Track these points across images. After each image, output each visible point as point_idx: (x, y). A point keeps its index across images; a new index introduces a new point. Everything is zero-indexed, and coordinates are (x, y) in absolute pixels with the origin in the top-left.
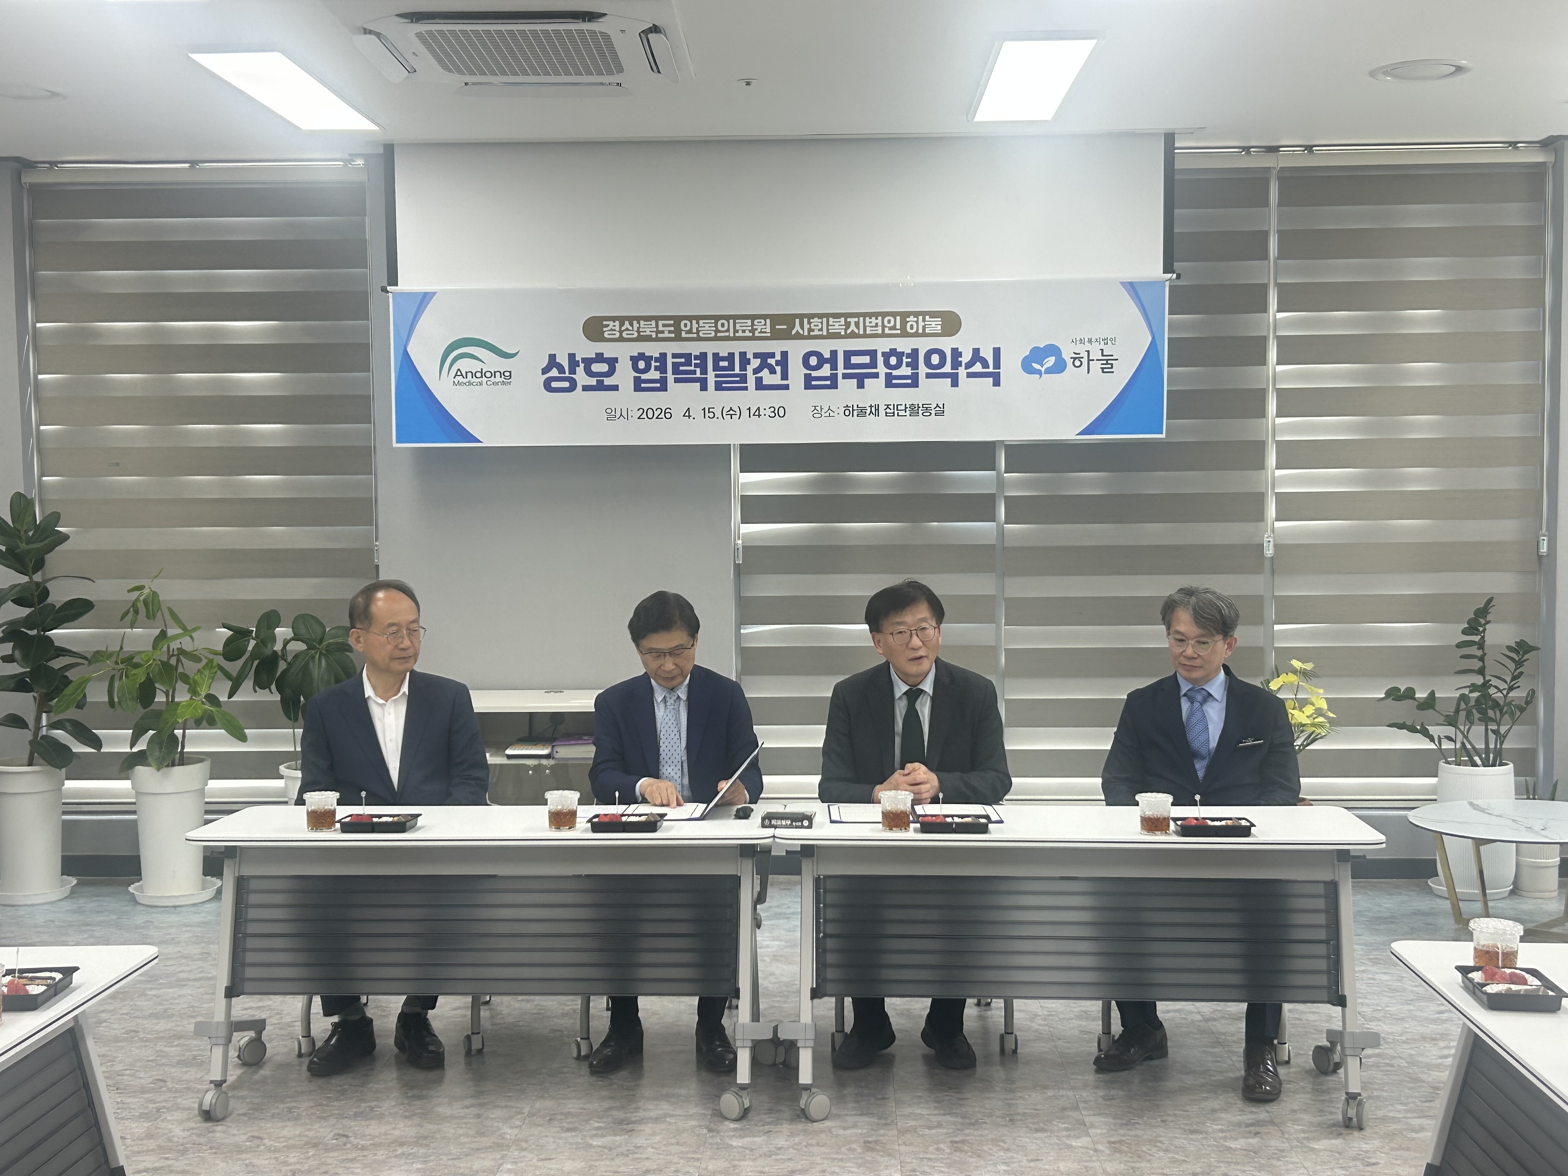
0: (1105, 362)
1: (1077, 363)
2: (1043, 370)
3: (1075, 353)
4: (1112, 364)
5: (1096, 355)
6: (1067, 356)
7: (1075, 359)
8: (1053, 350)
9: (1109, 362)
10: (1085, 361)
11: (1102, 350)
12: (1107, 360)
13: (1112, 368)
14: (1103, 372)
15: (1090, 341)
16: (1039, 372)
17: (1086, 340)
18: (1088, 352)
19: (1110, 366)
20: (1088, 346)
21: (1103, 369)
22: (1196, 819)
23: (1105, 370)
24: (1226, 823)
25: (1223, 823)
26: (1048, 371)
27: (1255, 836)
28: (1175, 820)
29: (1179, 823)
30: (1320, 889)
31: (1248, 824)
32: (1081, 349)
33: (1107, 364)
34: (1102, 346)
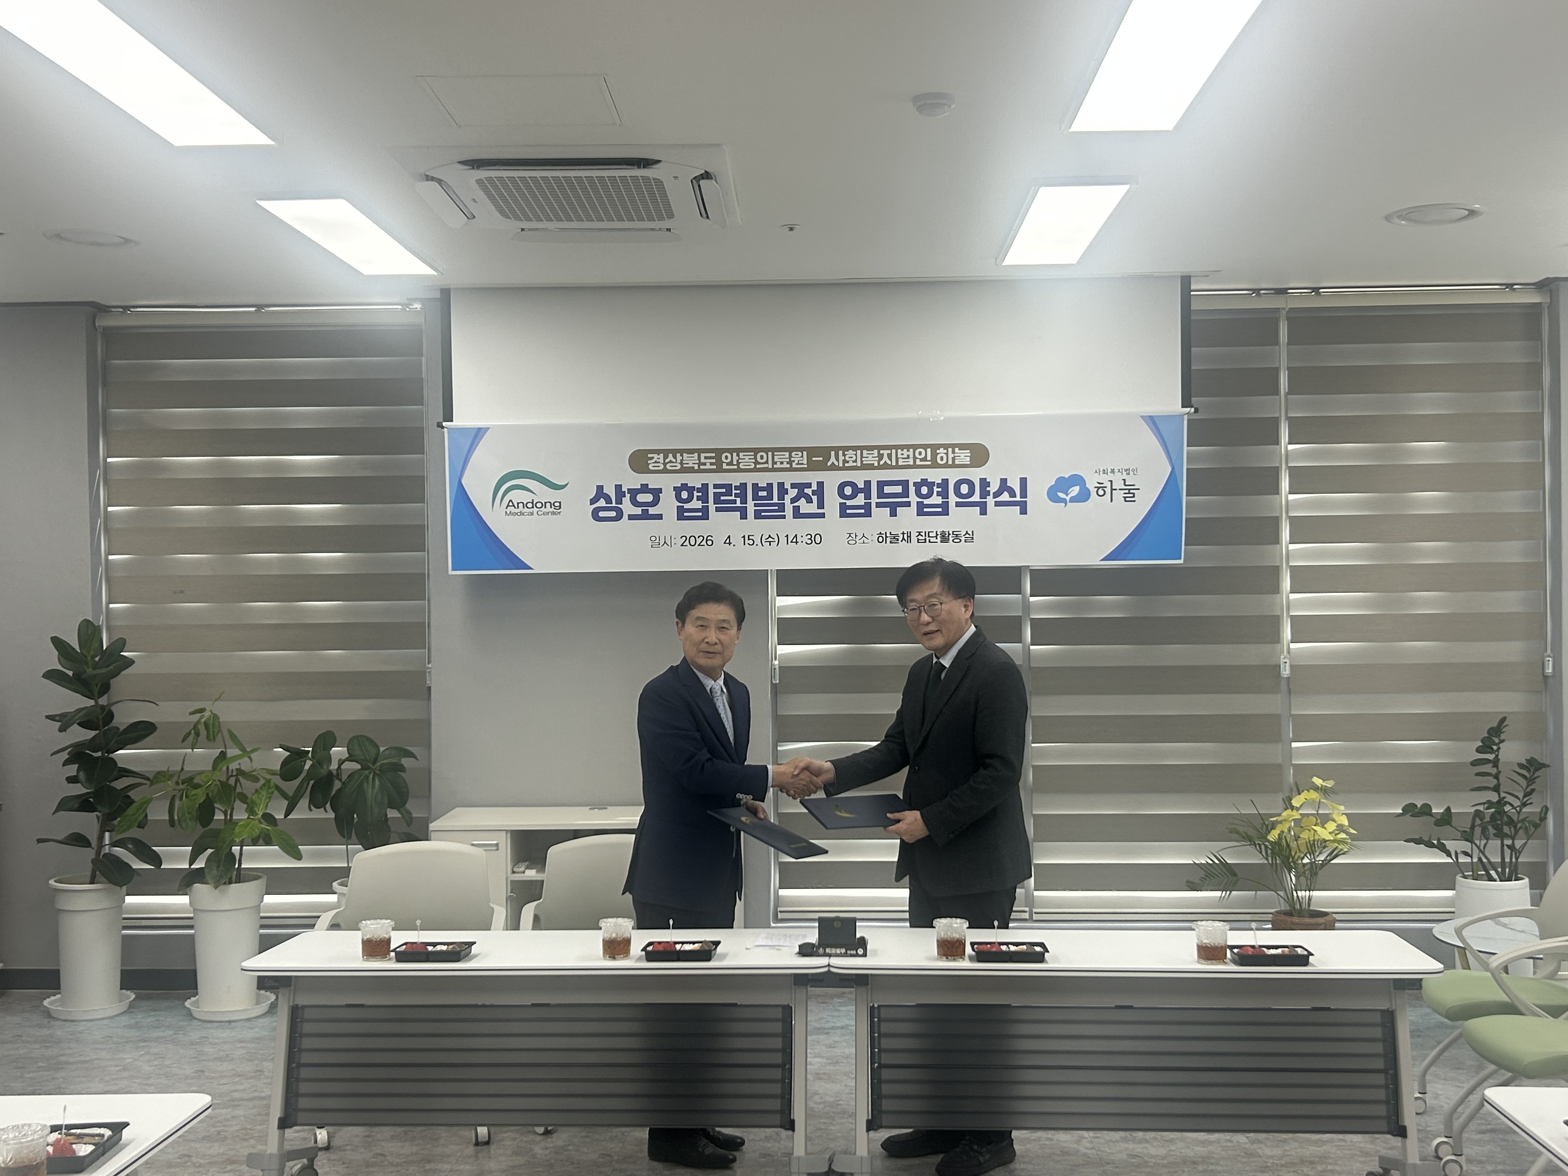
0: (1127, 491)
1: (1101, 492)
2: (1068, 498)
3: (1099, 483)
4: (1134, 494)
5: (1117, 485)
6: (1091, 485)
7: (1099, 488)
8: (1076, 480)
9: (1131, 491)
10: (1108, 490)
11: (1124, 480)
12: (1129, 490)
13: (1134, 497)
14: (1126, 501)
15: (1113, 471)
16: (1064, 501)
17: (1109, 470)
18: (1111, 481)
19: (1132, 495)
20: (1110, 476)
21: (1125, 498)
22: (1253, 947)
23: (1127, 499)
24: (1282, 951)
25: (1279, 951)
26: (1073, 500)
27: (1313, 965)
28: (1232, 947)
29: (1236, 950)
30: (1377, 1018)
31: (1306, 953)
32: (1105, 479)
33: (1129, 493)
34: (1125, 476)
